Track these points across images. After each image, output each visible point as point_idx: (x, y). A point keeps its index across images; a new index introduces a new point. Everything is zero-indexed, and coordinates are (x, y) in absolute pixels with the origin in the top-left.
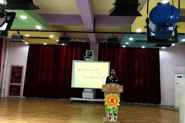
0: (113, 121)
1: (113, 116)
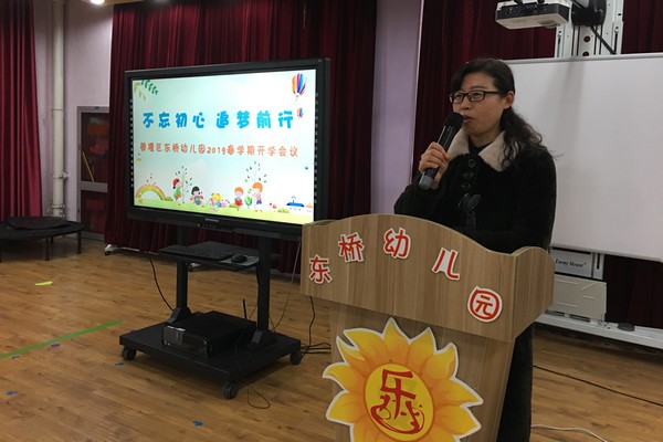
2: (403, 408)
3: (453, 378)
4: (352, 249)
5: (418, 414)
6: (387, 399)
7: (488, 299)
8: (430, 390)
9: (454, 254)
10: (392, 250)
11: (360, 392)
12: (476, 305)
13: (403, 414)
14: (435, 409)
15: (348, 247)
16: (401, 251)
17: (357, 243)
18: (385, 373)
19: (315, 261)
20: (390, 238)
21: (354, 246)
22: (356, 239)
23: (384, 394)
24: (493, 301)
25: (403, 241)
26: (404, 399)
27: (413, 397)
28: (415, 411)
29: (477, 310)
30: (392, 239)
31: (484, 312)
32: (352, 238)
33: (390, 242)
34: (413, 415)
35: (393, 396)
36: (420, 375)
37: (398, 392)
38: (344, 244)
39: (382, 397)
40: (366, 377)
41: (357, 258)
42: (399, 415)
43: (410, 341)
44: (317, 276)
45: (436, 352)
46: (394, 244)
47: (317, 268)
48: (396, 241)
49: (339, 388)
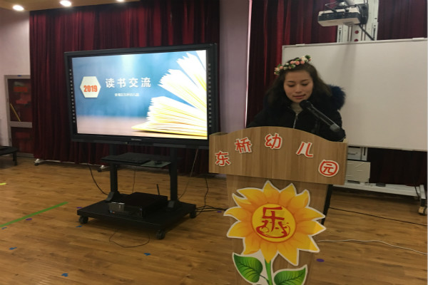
2: (277, 225)
3: (307, 207)
4: (244, 146)
5: (286, 227)
6: (266, 222)
7: (331, 165)
9: (309, 144)
10: (270, 145)
11: (249, 221)
12: (323, 169)
13: (277, 228)
14: (297, 223)
15: (241, 145)
16: (276, 145)
17: (247, 143)
18: (265, 209)
20: (269, 139)
21: (246, 145)
22: (247, 141)
23: (264, 220)
24: (333, 166)
25: (278, 140)
26: (277, 221)
27: (283, 219)
28: (284, 226)
29: (324, 171)
30: (271, 140)
31: (329, 172)
32: (244, 140)
33: (269, 141)
34: (283, 228)
35: (270, 220)
37: (273, 217)
38: (238, 144)
41: (247, 151)
42: (274, 230)
43: (280, 191)
44: (221, 162)
45: (296, 195)
46: (272, 142)
48: (273, 140)
49: (235, 220)
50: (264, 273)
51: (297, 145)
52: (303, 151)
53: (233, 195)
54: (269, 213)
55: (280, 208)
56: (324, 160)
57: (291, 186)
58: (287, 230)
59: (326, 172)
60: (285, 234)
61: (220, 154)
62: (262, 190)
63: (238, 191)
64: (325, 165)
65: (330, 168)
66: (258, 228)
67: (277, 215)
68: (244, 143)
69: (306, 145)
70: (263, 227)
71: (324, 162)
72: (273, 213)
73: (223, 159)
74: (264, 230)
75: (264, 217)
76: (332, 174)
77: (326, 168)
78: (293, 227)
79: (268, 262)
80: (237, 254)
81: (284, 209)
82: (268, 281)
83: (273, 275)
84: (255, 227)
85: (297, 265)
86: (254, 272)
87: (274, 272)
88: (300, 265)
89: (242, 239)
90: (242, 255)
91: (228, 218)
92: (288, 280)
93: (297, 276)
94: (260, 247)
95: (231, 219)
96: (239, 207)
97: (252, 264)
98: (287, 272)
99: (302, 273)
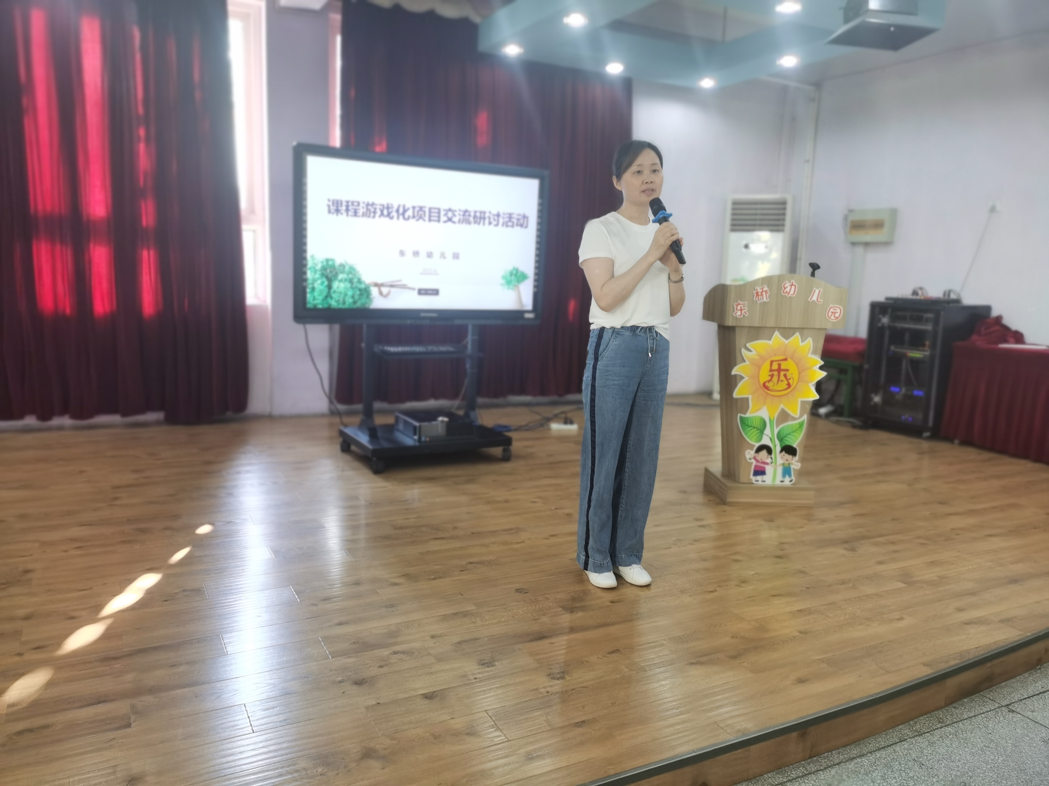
0: (778, 483)
1: (780, 458)
2: (782, 377)
3: (810, 355)
4: (762, 295)
5: (790, 379)
6: (772, 376)
7: (836, 310)
8: (797, 365)
9: (820, 291)
10: (787, 292)
11: (756, 377)
12: (830, 314)
13: (782, 381)
14: (799, 373)
15: (760, 294)
16: (792, 292)
17: (766, 291)
18: (772, 362)
19: (737, 305)
20: (786, 286)
21: (764, 293)
22: (765, 289)
23: (771, 373)
24: (838, 310)
25: (793, 287)
26: (782, 373)
27: (787, 370)
28: (788, 378)
29: (831, 316)
30: (787, 287)
31: (834, 316)
32: (763, 289)
33: (785, 288)
34: (787, 380)
35: (776, 373)
36: (792, 358)
37: (779, 370)
38: (757, 293)
39: (769, 375)
40: (759, 367)
41: (765, 300)
42: (780, 382)
43: (786, 342)
44: (739, 313)
45: (801, 344)
46: (788, 290)
47: (739, 308)
48: (789, 288)
49: (742, 378)
50: (767, 431)
51: (809, 292)
52: (815, 298)
53: (744, 351)
54: (775, 366)
55: (786, 360)
56: (831, 306)
57: (797, 335)
58: (791, 381)
59: (832, 317)
60: (789, 385)
61: (739, 304)
62: (770, 342)
63: (748, 345)
64: (832, 310)
65: (835, 313)
66: (764, 384)
67: (783, 367)
68: (762, 291)
69: (817, 291)
70: (769, 381)
71: (831, 307)
72: (779, 365)
73: (741, 310)
74: (770, 385)
75: (771, 370)
76: (837, 318)
77: (832, 313)
78: (796, 376)
79: (772, 419)
80: (743, 415)
81: (789, 360)
82: (771, 439)
83: (776, 431)
84: (762, 383)
85: (797, 415)
86: (759, 431)
87: (777, 426)
88: (801, 416)
89: (747, 399)
90: (748, 415)
91: (736, 376)
92: (789, 434)
93: (798, 427)
94: (765, 404)
95: (738, 378)
96: (747, 363)
97: (757, 423)
98: (788, 425)
99: (801, 425)
